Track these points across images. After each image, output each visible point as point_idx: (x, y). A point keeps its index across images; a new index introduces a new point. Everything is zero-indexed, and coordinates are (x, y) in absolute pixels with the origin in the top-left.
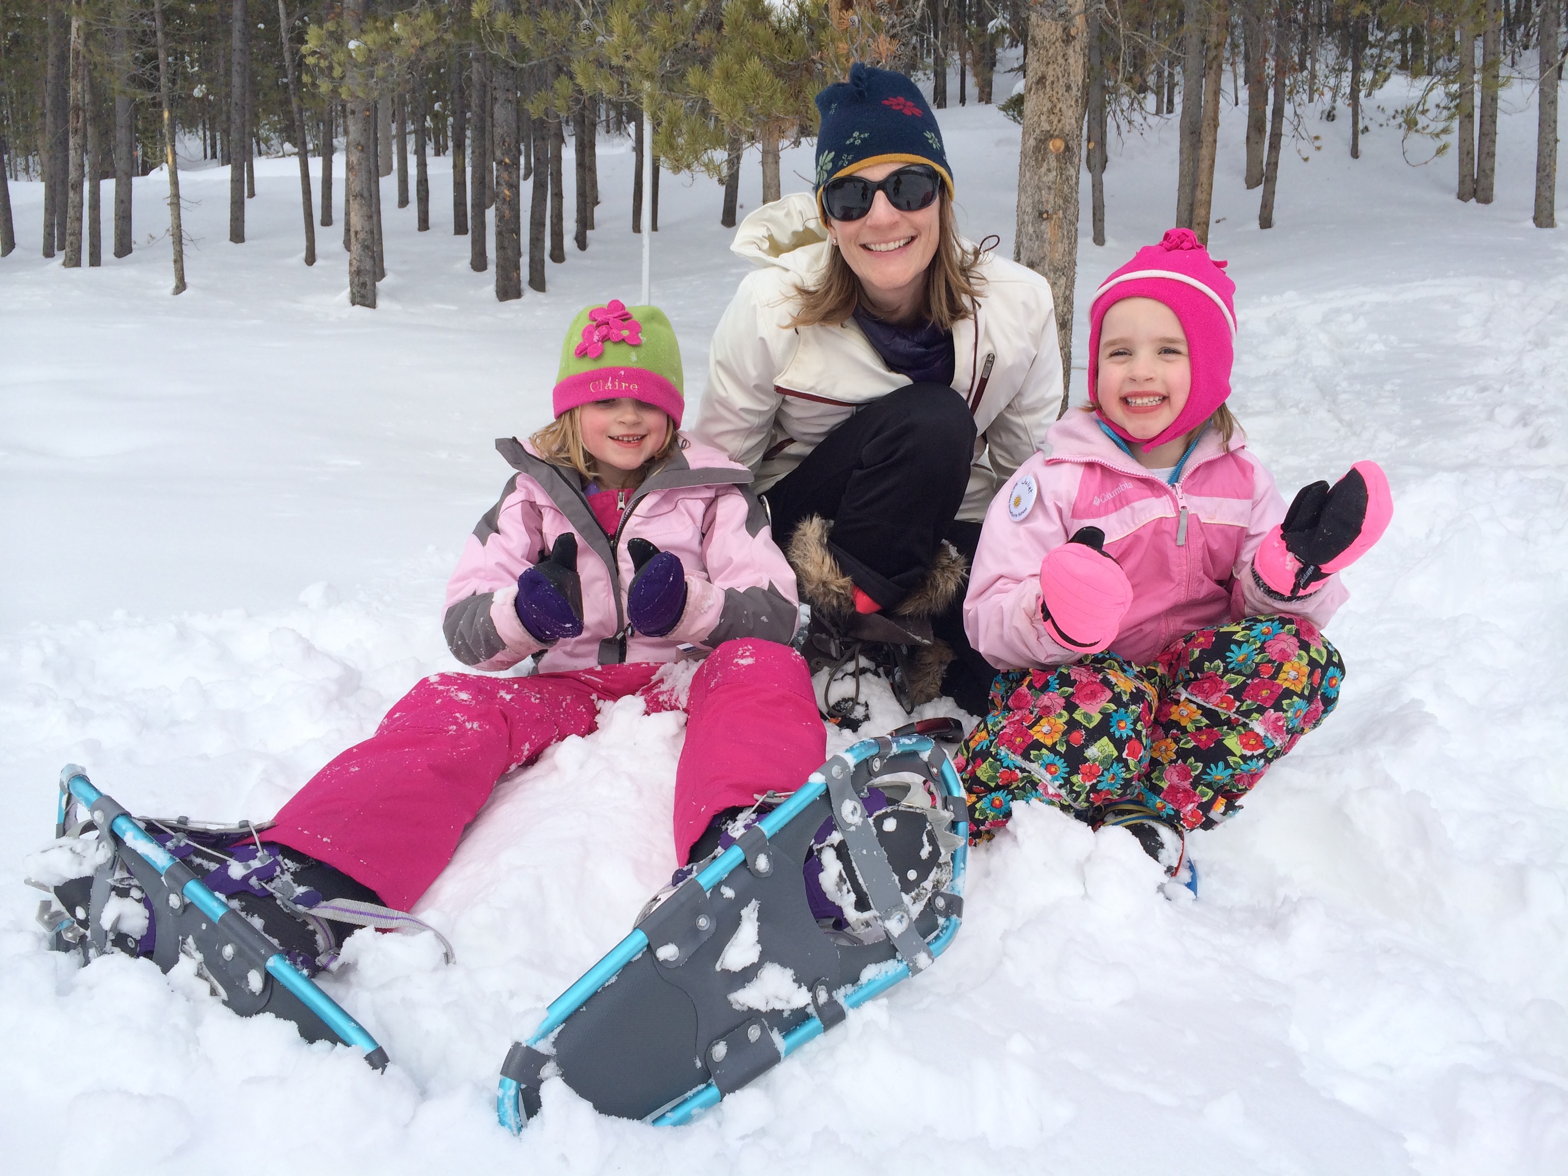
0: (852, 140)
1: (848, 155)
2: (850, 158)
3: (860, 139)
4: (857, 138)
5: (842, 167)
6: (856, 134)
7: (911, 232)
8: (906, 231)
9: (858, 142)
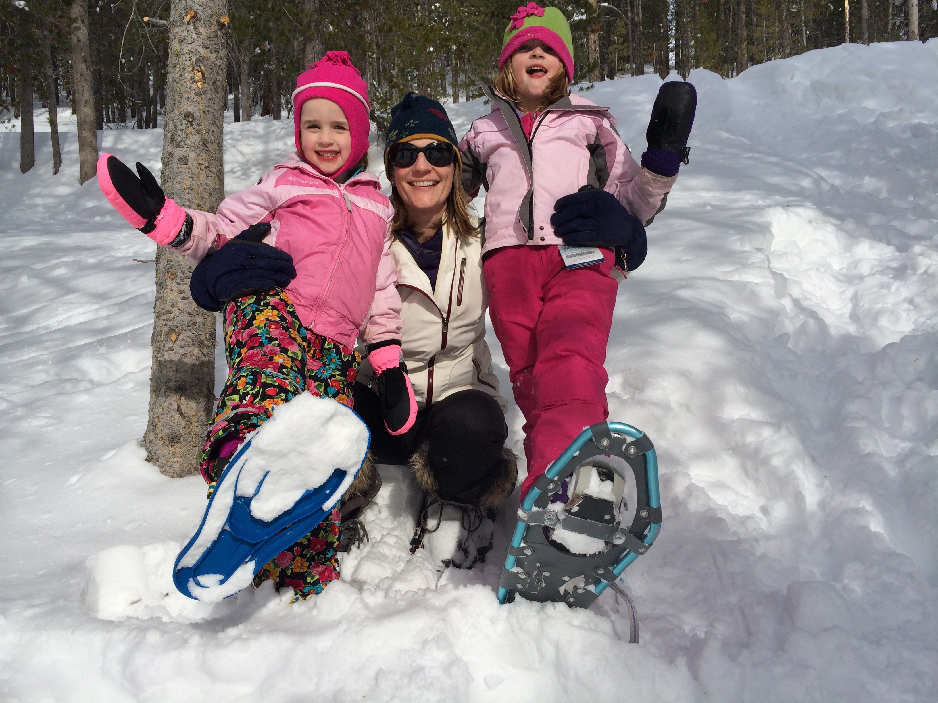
0: (409, 124)
1: (406, 131)
2: (407, 133)
3: (414, 124)
4: (412, 123)
5: (402, 138)
6: (411, 121)
7: (437, 178)
8: (433, 176)
9: (412, 125)
